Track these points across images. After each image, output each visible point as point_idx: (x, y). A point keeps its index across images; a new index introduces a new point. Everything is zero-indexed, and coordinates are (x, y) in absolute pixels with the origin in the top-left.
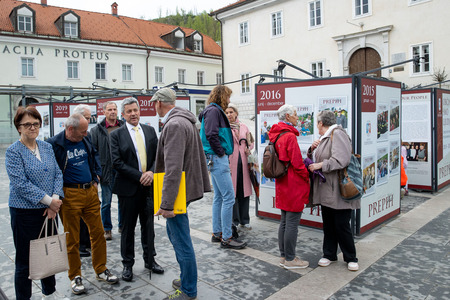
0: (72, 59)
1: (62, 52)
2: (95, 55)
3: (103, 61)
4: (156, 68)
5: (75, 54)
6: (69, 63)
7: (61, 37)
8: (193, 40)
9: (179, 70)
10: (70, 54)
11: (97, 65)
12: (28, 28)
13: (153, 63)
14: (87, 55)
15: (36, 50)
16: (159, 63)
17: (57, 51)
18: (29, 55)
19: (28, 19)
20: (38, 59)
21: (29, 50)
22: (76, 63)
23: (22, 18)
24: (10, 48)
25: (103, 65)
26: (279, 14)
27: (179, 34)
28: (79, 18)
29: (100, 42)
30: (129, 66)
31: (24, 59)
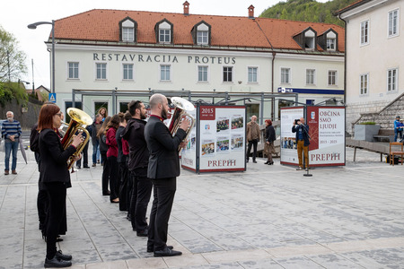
0: (202, 64)
1: (194, 59)
2: (223, 60)
3: (230, 65)
4: (283, 69)
5: (205, 60)
6: (200, 68)
7: (193, 45)
8: (326, 39)
9: (308, 71)
10: (200, 60)
11: (225, 69)
12: (167, 40)
13: (279, 65)
14: (216, 60)
15: (172, 58)
16: (286, 65)
17: (190, 57)
18: (167, 63)
19: (167, 32)
20: (174, 66)
21: (167, 58)
22: (206, 68)
23: (162, 31)
24: (152, 57)
25: (230, 69)
26: (395, 12)
27: (310, 34)
28: (210, 27)
29: (228, 47)
30: (255, 69)
31: (162, 66)
